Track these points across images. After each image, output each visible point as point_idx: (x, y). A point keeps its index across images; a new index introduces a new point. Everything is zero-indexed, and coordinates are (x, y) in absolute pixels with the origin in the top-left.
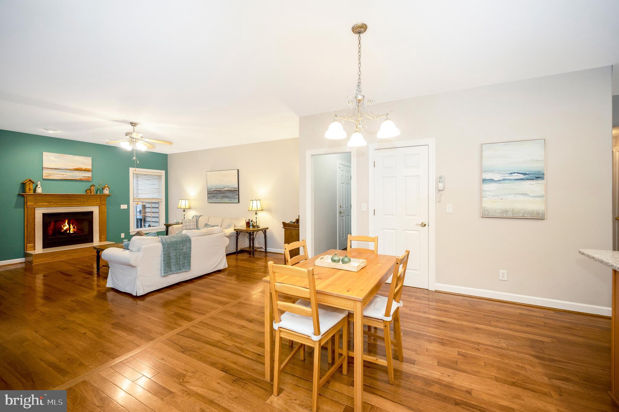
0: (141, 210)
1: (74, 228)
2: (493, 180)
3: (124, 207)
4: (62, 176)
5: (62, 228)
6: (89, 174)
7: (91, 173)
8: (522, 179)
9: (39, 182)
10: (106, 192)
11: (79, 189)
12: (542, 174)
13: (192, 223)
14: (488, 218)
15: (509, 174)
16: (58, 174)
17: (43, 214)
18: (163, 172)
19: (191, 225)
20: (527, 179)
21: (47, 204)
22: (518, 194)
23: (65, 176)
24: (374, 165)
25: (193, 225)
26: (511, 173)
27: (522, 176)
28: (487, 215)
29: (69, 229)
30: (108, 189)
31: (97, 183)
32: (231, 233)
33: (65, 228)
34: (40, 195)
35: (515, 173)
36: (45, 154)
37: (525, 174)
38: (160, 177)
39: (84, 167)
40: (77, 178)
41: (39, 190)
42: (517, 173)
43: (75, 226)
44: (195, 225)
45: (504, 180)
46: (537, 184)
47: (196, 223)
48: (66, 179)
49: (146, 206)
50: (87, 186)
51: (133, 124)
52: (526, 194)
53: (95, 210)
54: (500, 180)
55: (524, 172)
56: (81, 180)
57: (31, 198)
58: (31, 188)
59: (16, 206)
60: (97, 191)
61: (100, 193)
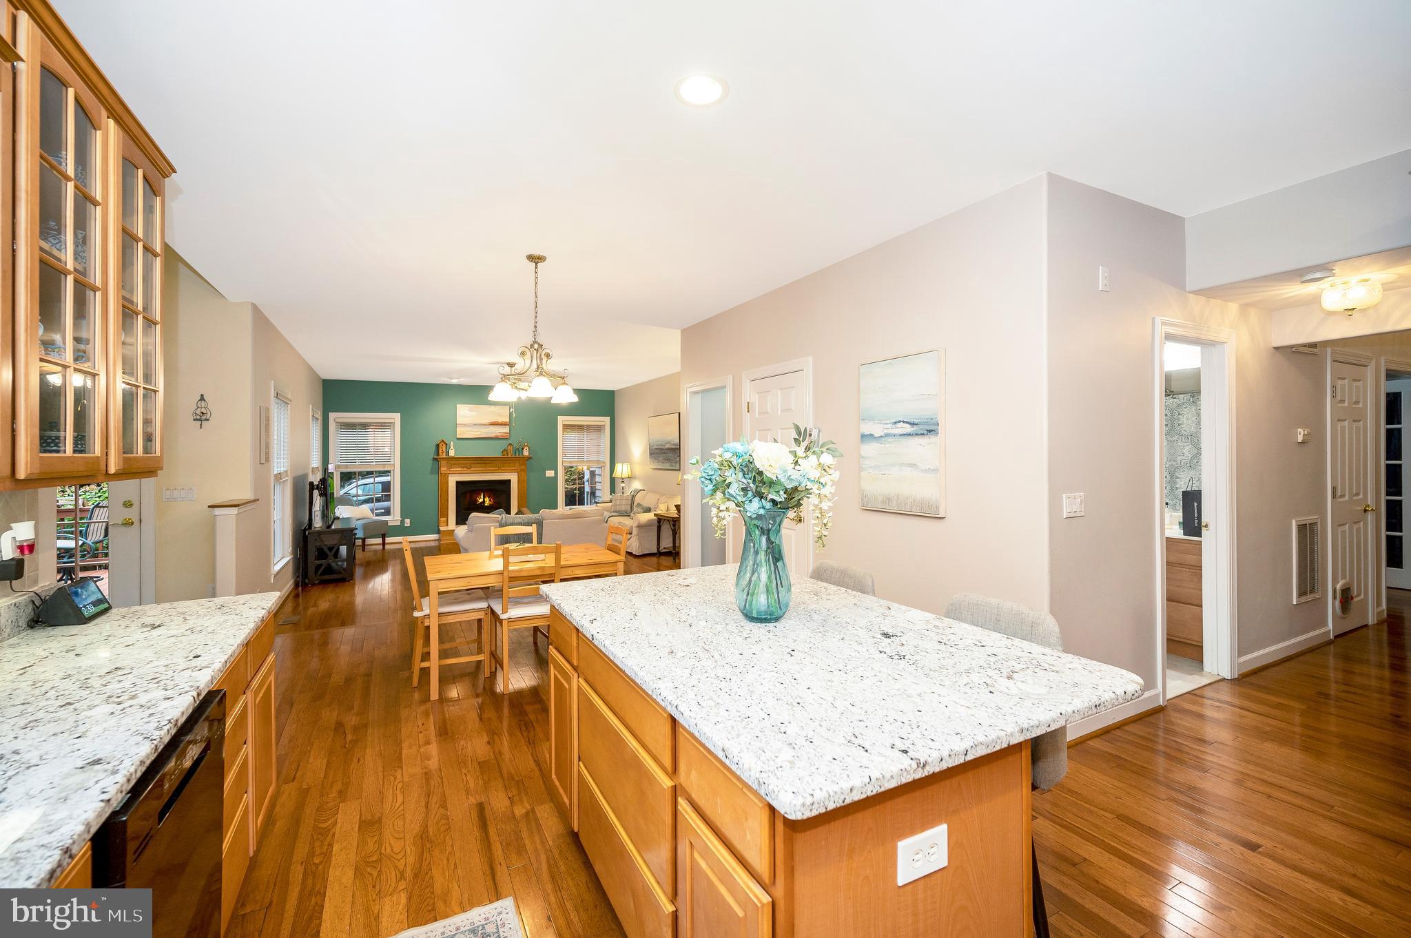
0: (589, 478)
1: (490, 501)
2: (873, 435)
3: (549, 474)
4: (477, 433)
5: (477, 501)
6: (506, 430)
7: (508, 428)
8: (909, 435)
9: (452, 443)
10: (526, 453)
11: (494, 451)
12: (935, 425)
13: (624, 502)
14: (870, 512)
15: (893, 424)
16: (471, 431)
17: (457, 482)
18: (607, 419)
19: (622, 505)
20: (916, 435)
21: (460, 469)
22: (904, 464)
23: (479, 433)
24: (748, 408)
25: (625, 505)
26: (895, 423)
27: (908, 429)
28: (866, 504)
30: (528, 449)
31: (515, 442)
32: (649, 520)
33: (481, 500)
34: (453, 458)
35: (900, 422)
37: (913, 424)
38: (599, 428)
39: (500, 420)
40: (493, 435)
41: (452, 453)
42: (904, 422)
43: (491, 498)
44: (628, 505)
45: (887, 435)
46: (929, 444)
47: (630, 502)
48: (481, 439)
49: (596, 473)
50: (503, 445)
52: (915, 464)
53: (513, 478)
54: (881, 437)
55: (911, 421)
56: (496, 438)
57: (444, 462)
58: (444, 450)
59: (432, 473)
60: (515, 453)
61: (519, 455)
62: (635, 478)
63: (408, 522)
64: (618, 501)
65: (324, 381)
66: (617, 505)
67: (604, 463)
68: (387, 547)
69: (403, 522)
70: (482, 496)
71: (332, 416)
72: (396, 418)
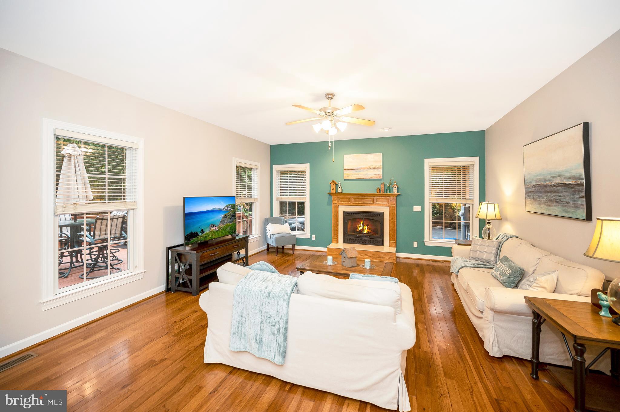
0: (463, 214)
1: (368, 229)
3: (417, 209)
4: (357, 175)
9: (340, 183)
11: (370, 189)
16: (354, 174)
17: (344, 212)
18: (476, 160)
21: (346, 202)
23: (359, 175)
29: (363, 229)
30: (396, 187)
31: (387, 182)
33: (360, 228)
36: (346, 156)
38: (466, 169)
39: (375, 165)
41: (339, 190)
43: (369, 227)
44: (492, 253)
47: (495, 249)
48: (360, 179)
50: (378, 184)
51: (330, 97)
53: (386, 211)
57: (335, 197)
58: (334, 188)
59: (328, 204)
60: (387, 191)
61: (390, 192)
62: (506, 219)
63: (314, 238)
64: (478, 247)
65: (271, 145)
66: (476, 251)
67: (473, 200)
68: (296, 252)
69: (311, 236)
70: (361, 225)
71: (275, 167)
72: (306, 167)
